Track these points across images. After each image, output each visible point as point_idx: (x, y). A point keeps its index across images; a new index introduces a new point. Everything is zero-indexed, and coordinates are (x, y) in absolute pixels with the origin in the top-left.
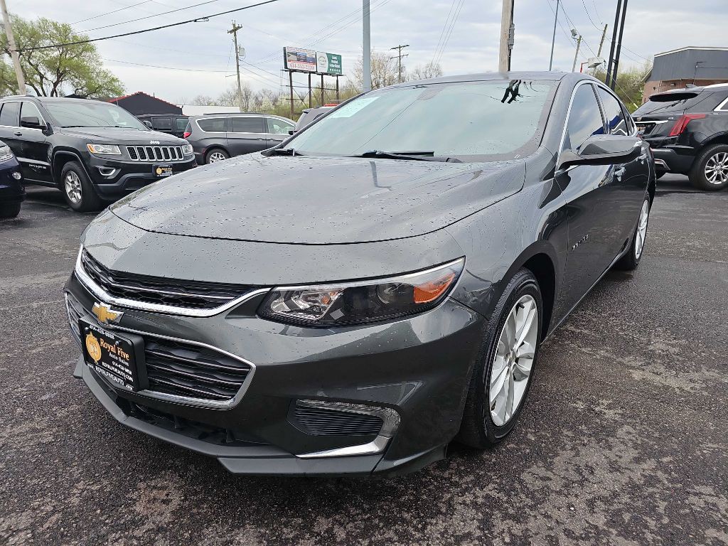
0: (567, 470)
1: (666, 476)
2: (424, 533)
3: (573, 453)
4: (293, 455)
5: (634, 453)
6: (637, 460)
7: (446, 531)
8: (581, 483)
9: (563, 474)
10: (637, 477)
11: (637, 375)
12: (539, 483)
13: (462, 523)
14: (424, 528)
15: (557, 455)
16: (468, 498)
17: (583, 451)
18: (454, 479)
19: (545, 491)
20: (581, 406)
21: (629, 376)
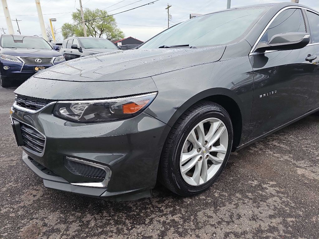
0: (225, 215)
1: (284, 228)
2: (129, 231)
3: (235, 207)
4: (69, 183)
5: (271, 212)
6: (271, 217)
7: (141, 233)
8: (228, 223)
9: (221, 216)
10: (264, 226)
11: (300, 171)
12: (205, 218)
13: (151, 231)
14: (132, 229)
15: (224, 206)
16: (162, 219)
17: (241, 206)
18: (163, 208)
19: (205, 223)
20: (255, 183)
21: (295, 172)
